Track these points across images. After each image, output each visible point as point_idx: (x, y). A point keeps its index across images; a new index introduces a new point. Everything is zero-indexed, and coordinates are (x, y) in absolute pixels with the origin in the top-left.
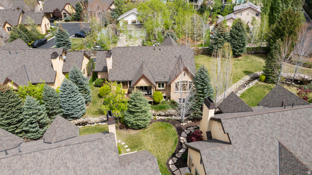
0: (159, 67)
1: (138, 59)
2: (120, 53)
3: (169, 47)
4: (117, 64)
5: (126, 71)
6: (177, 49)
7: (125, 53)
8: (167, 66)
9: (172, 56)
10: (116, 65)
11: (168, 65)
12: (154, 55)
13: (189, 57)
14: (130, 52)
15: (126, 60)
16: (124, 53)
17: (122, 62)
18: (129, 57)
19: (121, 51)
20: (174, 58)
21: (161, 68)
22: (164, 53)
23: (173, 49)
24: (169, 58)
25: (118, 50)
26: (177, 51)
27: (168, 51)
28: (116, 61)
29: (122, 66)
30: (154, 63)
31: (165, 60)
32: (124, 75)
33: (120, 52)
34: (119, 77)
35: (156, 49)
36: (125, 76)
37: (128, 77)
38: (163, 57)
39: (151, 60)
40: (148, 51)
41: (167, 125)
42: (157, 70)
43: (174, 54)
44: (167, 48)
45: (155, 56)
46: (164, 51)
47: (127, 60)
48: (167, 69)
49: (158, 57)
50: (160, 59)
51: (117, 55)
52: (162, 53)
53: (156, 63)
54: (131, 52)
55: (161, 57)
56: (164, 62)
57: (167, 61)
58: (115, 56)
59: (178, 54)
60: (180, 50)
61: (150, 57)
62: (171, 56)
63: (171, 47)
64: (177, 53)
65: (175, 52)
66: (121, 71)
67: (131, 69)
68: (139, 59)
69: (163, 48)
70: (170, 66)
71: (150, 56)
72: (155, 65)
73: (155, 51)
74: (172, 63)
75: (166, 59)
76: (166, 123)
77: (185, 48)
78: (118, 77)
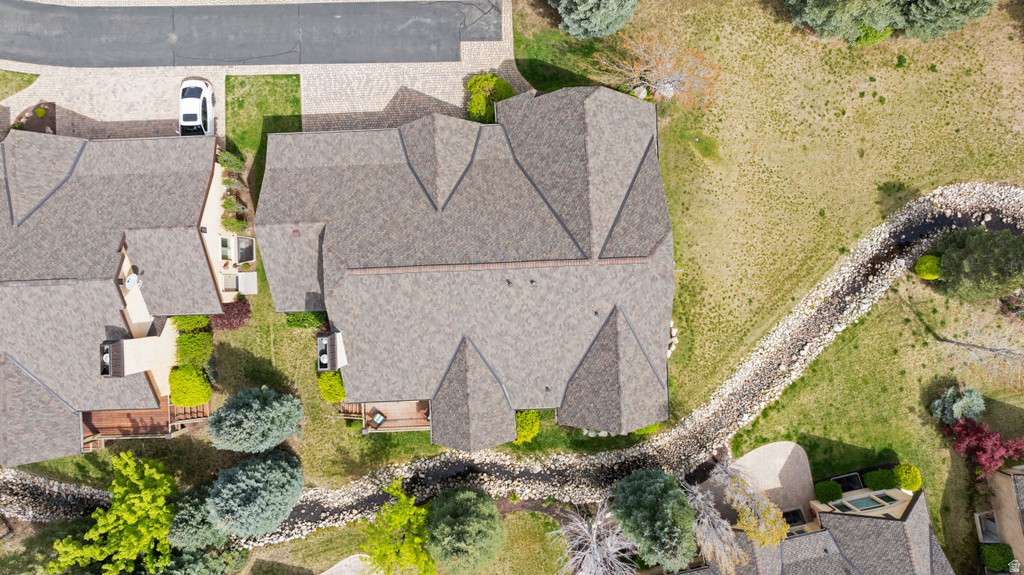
0: (528, 353)
1: (442, 326)
2: (363, 303)
3: (572, 269)
4: (366, 347)
5: (403, 371)
6: (609, 277)
7: (388, 302)
8: (557, 349)
9: (583, 310)
10: (360, 350)
11: (562, 346)
12: (508, 307)
13: (654, 313)
14: (405, 294)
15: (395, 329)
16: (381, 300)
17: (382, 338)
18: (407, 318)
19: (368, 292)
20: (590, 318)
21: (534, 358)
22: (551, 297)
23: (592, 281)
24: (569, 317)
25: (351, 287)
26: (606, 289)
27: (566, 289)
28: (359, 335)
29: (385, 355)
30: (509, 339)
31: (552, 325)
32: (400, 384)
33: (366, 297)
34: (384, 390)
35: (518, 282)
36: (403, 387)
37: (417, 391)
38: (546, 313)
39: (496, 328)
40: (483, 292)
41: (547, 524)
42: (520, 365)
43: (593, 300)
44: (566, 274)
45: (513, 311)
46: (549, 289)
47: (401, 328)
48: (559, 360)
49: (526, 315)
50: (534, 321)
51: (357, 311)
52: (543, 299)
53: (517, 339)
54: (412, 297)
55: (537, 313)
56: (547, 333)
57: (560, 329)
58: (347, 313)
59: (607, 300)
60: (621, 284)
61: (491, 315)
62: (578, 309)
63: (581, 269)
64: (603, 296)
65: (597, 293)
66: (385, 371)
67: (421, 362)
68: (450, 326)
69: (546, 276)
70: (569, 351)
71: (493, 312)
72: (512, 346)
73: (512, 290)
74: (578, 339)
75: (558, 322)
76: (546, 517)
77: (643, 272)
78: (379, 391)
